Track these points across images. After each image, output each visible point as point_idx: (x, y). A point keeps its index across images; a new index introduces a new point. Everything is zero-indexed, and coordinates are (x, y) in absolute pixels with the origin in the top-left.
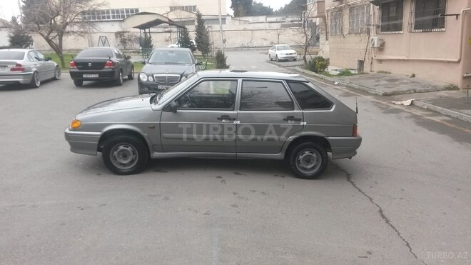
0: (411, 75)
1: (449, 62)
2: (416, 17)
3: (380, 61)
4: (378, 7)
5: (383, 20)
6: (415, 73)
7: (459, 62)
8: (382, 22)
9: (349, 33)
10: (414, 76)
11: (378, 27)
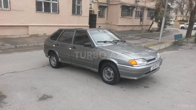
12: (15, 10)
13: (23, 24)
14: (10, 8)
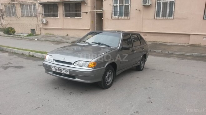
0: (66, 35)
1: (85, 29)
2: (65, 12)
3: (46, 29)
4: (42, 6)
5: (45, 12)
6: (68, 34)
7: (90, 29)
8: (44, 12)
9: (22, 16)
10: (67, 35)
11: (43, 14)
12: (178, 19)
13: (185, 32)
14: (174, 17)
